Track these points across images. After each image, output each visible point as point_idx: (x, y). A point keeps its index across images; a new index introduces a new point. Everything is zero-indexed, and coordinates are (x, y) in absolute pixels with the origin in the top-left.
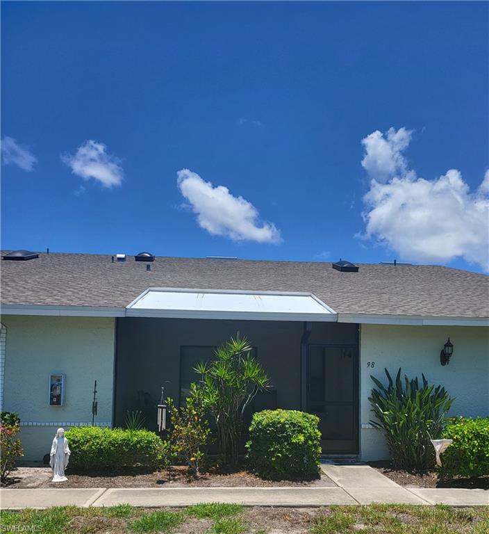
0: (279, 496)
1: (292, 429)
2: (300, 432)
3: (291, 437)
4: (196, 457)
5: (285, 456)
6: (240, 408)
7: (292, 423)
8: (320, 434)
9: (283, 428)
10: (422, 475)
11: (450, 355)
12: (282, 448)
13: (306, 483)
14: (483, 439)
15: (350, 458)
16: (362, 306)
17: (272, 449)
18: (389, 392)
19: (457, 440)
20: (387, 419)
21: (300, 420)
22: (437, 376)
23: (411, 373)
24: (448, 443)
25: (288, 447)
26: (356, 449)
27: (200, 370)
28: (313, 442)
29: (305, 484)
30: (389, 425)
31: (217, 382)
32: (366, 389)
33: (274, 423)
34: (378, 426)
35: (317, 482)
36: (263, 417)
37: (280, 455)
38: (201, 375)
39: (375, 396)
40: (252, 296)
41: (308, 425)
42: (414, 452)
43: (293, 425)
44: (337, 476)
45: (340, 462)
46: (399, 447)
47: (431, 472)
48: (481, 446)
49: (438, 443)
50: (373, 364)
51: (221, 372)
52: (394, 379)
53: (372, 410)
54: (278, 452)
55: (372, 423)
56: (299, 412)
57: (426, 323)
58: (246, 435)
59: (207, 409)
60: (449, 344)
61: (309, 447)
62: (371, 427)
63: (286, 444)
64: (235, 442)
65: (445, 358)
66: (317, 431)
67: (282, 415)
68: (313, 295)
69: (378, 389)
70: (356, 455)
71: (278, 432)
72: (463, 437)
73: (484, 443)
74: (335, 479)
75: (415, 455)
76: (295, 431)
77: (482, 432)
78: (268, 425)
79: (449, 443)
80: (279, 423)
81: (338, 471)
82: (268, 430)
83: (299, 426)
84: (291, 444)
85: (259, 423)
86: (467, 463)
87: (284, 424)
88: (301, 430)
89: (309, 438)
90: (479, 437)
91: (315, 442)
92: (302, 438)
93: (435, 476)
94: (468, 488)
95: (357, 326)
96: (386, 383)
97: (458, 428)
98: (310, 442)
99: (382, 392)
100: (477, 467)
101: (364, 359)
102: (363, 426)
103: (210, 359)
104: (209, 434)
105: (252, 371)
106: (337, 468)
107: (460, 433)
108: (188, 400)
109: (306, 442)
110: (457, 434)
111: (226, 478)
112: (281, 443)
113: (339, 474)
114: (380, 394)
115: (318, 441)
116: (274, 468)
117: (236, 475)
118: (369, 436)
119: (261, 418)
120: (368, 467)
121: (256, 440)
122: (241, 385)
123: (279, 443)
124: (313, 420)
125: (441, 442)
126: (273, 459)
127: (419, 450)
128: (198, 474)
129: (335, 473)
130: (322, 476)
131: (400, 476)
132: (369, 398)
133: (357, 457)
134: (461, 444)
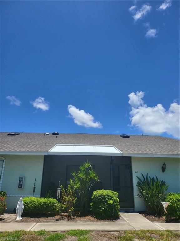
0: (103, 227)
2: (111, 199)
3: (108, 201)
4: (71, 210)
5: (105, 209)
6: (88, 189)
7: (108, 195)
8: (119, 200)
9: (104, 198)
10: (159, 217)
11: (165, 168)
13: (114, 220)
15: (131, 210)
16: (131, 150)
17: (101, 206)
18: (144, 183)
19: (171, 202)
20: (144, 194)
21: (111, 194)
22: (162, 177)
23: (152, 175)
24: (168, 203)
25: (106, 205)
26: (133, 206)
27: (74, 174)
30: (145, 196)
31: (80, 179)
32: (135, 181)
33: (101, 195)
34: (141, 197)
35: (118, 220)
37: (103, 209)
38: (74, 176)
39: (139, 185)
41: (114, 196)
42: (155, 207)
43: (108, 196)
44: (126, 218)
45: (127, 212)
46: (149, 205)
47: (162, 216)
49: (164, 204)
50: (137, 172)
51: (81, 175)
52: (145, 178)
53: (138, 190)
54: (103, 207)
55: (138, 195)
56: (110, 191)
57: (155, 156)
58: (90, 200)
59: (76, 189)
60: (164, 164)
61: (115, 205)
62: (138, 197)
64: (86, 203)
65: (163, 170)
66: (117, 198)
67: (104, 192)
68: (114, 146)
69: (139, 181)
71: (103, 199)
72: (174, 201)
74: (126, 219)
75: (156, 209)
76: (109, 198)
78: (99, 196)
80: (103, 195)
81: (126, 215)
82: (99, 198)
83: (111, 197)
84: (108, 204)
85: (95, 195)
87: (105, 196)
88: (111, 198)
89: (115, 201)
92: (112, 202)
93: (164, 217)
95: (130, 157)
96: (142, 179)
97: (171, 198)
98: (115, 203)
101: (134, 170)
102: (135, 197)
103: (77, 170)
104: (76, 200)
105: (93, 175)
106: (126, 214)
107: (172, 199)
108: (69, 186)
110: (171, 200)
111: (83, 219)
112: (104, 204)
113: (127, 217)
114: (140, 183)
115: (118, 203)
116: (101, 214)
117: (87, 217)
118: (138, 201)
119: (96, 193)
120: (138, 214)
121: (94, 202)
122: (88, 180)
123: (103, 204)
124: (116, 194)
125: (165, 203)
126: (101, 210)
127: (157, 206)
128: (72, 217)
129: (125, 216)
130: (120, 218)
131: (151, 217)
132: (137, 185)
133: (133, 210)
134: (173, 204)
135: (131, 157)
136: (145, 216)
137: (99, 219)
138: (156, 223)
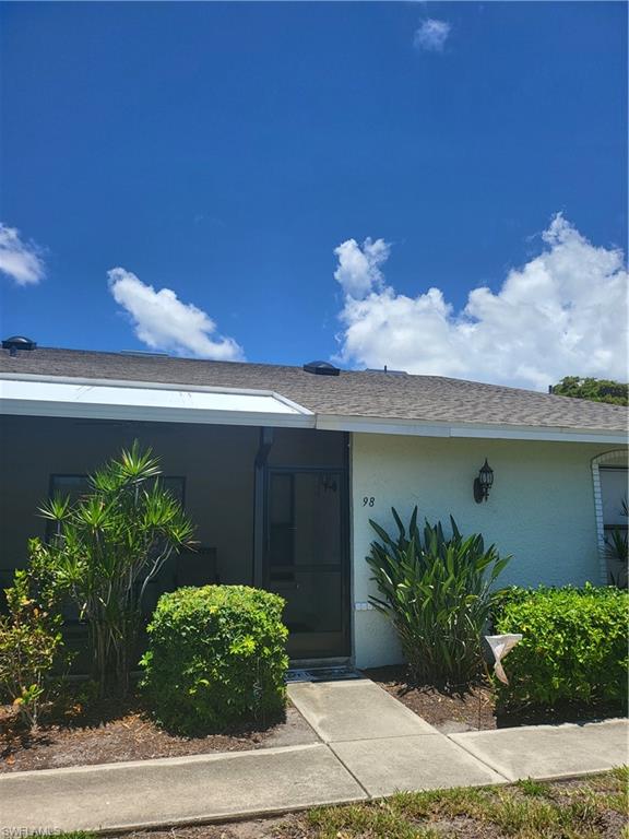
1: (232, 626)
2: (248, 631)
3: (229, 642)
4: (27, 699)
5: (216, 684)
6: (138, 583)
7: (232, 615)
8: (285, 632)
9: (213, 625)
10: (463, 697)
11: (488, 485)
12: (211, 666)
13: (258, 735)
14: (573, 629)
15: (337, 664)
16: (353, 407)
17: (191, 670)
18: (403, 544)
19: (527, 634)
20: (401, 597)
21: (248, 606)
22: (473, 521)
23: (431, 515)
24: (516, 639)
25: (222, 663)
26: (346, 646)
27: (56, 512)
28: (272, 650)
29: (256, 741)
30: (402, 605)
31: (86, 535)
32: (362, 542)
33: (196, 616)
34: (382, 606)
35: (279, 731)
36: (175, 604)
37: (205, 681)
38: (55, 522)
39: (378, 556)
40: (177, 393)
41: (263, 616)
42: (446, 653)
43: (234, 617)
44: (317, 710)
45: (320, 676)
46: (420, 645)
47: (474, 686)
48: (569, 644)
49: (498, 642)
50: (373, 500)
51: (94, 515)
52: (407, 526)
53: (372, 579)
54: (201, 675)
55: (373, 601)
56: (248, 589)
57: (456, 433)
58: (142, 642)
59: (61, 593)
60: (486, 470)
61: (264, 661)
62: (370, 607)
63: (219, 656)
64: (124, 653)
65: (481, 491)
66: (280, 626)
67: (213, 598)
68: (276, 394)
69: (381, 543)
70: (347, 658)
71: (205, 633)
72: (539, 629)
73: (573, 637)
74: (314, 719)
75: (448, 658)
76: (237, 629)
77: (568, 616)
78: (184, 621)
79: (516, 641)
80: (207, 614)
81: (318, 697)
82: (184, 630)
83: (246, 620)
84: (229, 657)
85: (167, 616)
86: (547, 676)
87: (215, 618)
88: (248, 626)
89: (267, 641)
90: (565, 628)
91: (277, 649)
92: (250, 644)
93: (487, 697)
94: (551, 723)
95: (346, 435)
96: (394, 534)
97: (526, 612)
98: (266, 651)
99: (389, 548)
100: (564, 682)
101: (358, 492)
102: (358, 606)
103: (79, 493)
104: (58, 646)
105: (161, 512)
106: (316, 690)
107: (533, 621)
108: (18, 574)
109: (259, 650)
110: (527, 621)
112: (208, 657)
113: (320, 704)
114: (385, 550)
115: (282, 644)
116: (193, 708)
117: (118, 724)
118: (368, 624)
119: (172, 606)
120: (369, 682)
121: (161, 651)
122: (136, 539)
123: (204, 657)
124: (272, 605)
125: (502, 640)
126: (192, 692)
127: (455, 649)
128: (34, 731)
129: (311, 701)
130: (289, 712)
131: (426, 700)
132: (367, 558)
133: (347, 663)
134: (535, 642)
135: (348, 432)
136: (401, 694)
137: (182, 735)
138: (457, 736)
